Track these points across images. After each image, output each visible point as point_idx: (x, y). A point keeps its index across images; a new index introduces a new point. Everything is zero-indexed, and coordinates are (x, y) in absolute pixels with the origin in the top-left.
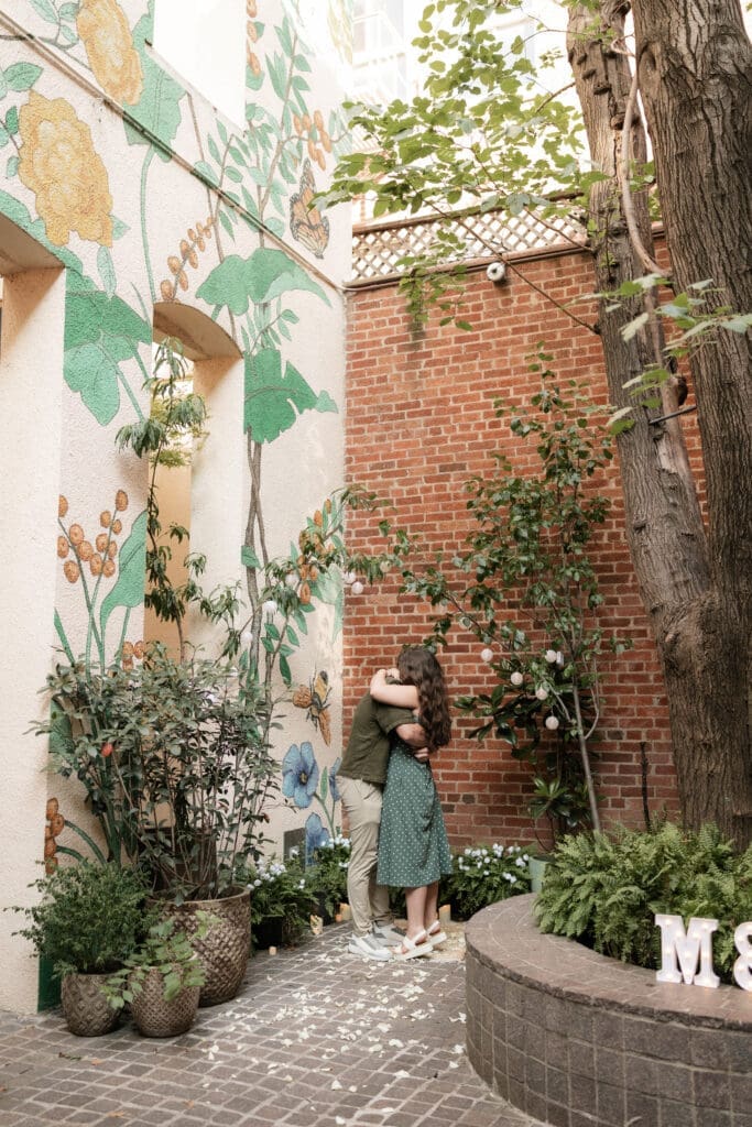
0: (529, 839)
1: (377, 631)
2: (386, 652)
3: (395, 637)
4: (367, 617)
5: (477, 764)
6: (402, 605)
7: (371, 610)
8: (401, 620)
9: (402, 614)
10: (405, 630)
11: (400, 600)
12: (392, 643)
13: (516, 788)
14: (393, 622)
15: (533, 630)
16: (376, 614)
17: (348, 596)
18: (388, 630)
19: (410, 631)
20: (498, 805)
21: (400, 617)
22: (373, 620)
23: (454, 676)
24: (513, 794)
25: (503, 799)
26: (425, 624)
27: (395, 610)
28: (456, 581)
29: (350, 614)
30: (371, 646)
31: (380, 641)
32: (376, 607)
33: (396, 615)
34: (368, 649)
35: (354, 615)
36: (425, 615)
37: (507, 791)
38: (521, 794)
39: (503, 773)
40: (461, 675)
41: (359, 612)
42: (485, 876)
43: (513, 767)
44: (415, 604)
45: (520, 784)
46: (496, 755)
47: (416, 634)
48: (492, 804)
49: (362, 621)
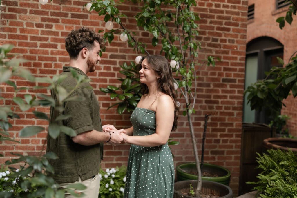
0: (119, 162)
1: (25, 38)
2: (31, 52)
3: (38, 43)
4: (18, 28)
6: (44, 23)
7: (21, 24)
8: (43, 32)
9: (44, 29)
10: (46, 39)
11: (43, 20)
12: (37, 47)
14: (37, 33)
15: (128, 48)
16: (25, 26)
17: (3, 12)
18: (33, 38)
19: (50, 40)
21: (42, 31)
22: (22, 31)
26: (60, 37)
27: (39, 26)
28: (82, 13)
29: (5, 24)
30: (20, 47)
31: (27, 45)
32: (25, 22)
33: (40, 29)
34: (18, 49)
35: (8, 26)
36: (60, 31)
41: (11, 23)
42: (110, 192)
44: (54, 24)
47: (53, 43)
49: (14, 30)
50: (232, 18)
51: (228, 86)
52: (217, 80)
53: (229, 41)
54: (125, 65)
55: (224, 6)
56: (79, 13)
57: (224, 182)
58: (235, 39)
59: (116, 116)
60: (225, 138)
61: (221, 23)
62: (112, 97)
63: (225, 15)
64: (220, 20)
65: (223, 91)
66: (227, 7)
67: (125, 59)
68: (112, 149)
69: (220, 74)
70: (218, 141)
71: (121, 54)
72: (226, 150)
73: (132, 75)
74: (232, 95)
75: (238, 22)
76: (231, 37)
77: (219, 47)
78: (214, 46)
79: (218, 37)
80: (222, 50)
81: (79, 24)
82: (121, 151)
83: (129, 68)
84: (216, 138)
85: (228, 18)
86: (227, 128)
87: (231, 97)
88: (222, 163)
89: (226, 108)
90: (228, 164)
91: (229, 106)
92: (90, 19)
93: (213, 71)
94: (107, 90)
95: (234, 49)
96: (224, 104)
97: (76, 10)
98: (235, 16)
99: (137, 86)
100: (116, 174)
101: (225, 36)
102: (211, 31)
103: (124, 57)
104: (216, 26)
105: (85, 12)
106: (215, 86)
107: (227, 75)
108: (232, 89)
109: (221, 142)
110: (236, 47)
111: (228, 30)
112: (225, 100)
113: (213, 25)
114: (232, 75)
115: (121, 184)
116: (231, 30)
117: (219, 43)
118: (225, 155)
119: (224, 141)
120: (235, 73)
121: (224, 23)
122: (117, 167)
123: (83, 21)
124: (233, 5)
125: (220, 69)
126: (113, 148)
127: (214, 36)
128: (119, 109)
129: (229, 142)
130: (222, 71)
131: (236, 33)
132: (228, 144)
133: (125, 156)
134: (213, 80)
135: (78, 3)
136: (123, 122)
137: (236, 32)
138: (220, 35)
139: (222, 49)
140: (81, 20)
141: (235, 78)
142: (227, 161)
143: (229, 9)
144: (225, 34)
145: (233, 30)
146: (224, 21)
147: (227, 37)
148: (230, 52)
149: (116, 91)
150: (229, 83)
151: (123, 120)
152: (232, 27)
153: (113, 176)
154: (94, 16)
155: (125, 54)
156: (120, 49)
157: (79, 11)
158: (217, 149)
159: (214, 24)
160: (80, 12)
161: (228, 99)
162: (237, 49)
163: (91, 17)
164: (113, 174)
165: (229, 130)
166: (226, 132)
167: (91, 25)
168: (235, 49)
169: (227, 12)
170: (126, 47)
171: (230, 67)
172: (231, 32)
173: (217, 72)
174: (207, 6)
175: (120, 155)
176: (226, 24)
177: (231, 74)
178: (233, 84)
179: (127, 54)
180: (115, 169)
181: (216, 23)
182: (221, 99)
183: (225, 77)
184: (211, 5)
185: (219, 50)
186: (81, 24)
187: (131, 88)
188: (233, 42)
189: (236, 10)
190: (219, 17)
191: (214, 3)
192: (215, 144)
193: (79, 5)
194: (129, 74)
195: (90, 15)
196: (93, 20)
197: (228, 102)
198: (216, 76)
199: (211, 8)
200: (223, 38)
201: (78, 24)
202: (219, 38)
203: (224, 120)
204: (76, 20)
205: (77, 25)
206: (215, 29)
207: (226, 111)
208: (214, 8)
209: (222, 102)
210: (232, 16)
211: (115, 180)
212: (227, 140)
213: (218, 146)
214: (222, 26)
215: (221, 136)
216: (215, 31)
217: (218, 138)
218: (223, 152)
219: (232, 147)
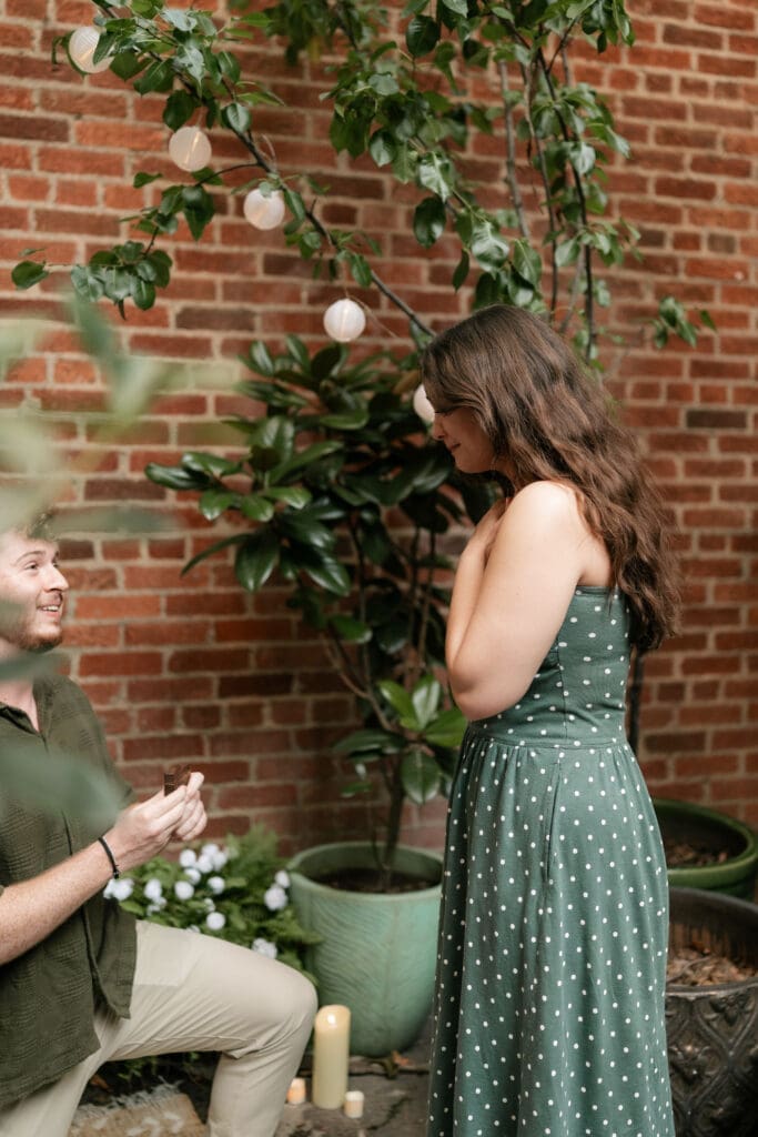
0: (235, 812)
5: (93, 631)
13: (204, 685)
15: (261, 277)
20: (151, 734)
23: (28, 387)
24: (194, 703)
25: (166, 718)
28: (39, 113)
37: (177, 698)
38: (216, 701)
39: (167, 651)
40: (51, 384)
43: (198, 633)
45: (214, 676)
46: (150, 605)
48: (135, 733)
50: (719, 139)
51: (713, 444)
52: (666, 417)
53: (713, 241)
54: (260, 354)
55: (687, 86)
56: (23, 113)
57: (739, 888)
58: (737, 234)
59: (216, 596)
60: (707, 677)
61: (674, 163)
62: (211, 508)
63: (690, 124)
64: (670, 149)
65: (694, 468)
66: (700, 88)
67: (250, 328)
68: (200, 753)
69: (678, 393)
70: (674, 692)
71: (232, 306)
72: (710, 729)
73: (293, 399)
74: (732, 481)
75: (747, 158)
76: (719, 224)
77: (669, 269)
78: (650, 265)
79: (661, 227)
80: (682, 285)
81: (27, 166)
82: (243, 758)
83: (278, 367)
84: (667, 680)
85: (706, 141)
86: (712, 633)
87: (727, 494)
88: (696, 791)
89: (708, 543)
90: (721, 791)
91: (718, 531)
92: (80, 142)
93: (648, 379)
94: (182, 474)
95: (732, 278)
96: (698, 525)
97: (12, 99)
98: (736, 132)
99: (328, 450)
100: (226, 871)
101: (693, 221)
102: (634, 198)
103: (242, 321)
104: (653, 174)
105: (54, 109)
106: (660, 443)
107: (707, 395)
108: (729, 457)
109: (689, 693)
110: (743, 268)
111: (707, 192)
112: (702, 506)
113: (640, 171)
114: (730, 394)
115: (255, 925)
116: (720, 192)
117: (668, 250)
118: (708, 752)
119: (706, 691)
120: (742, 383)
121: (687, 160)
122: (231, 838)
123: (43, 153)
124: (724, 79)
125: (674, 368)
126: (207, 746)
127: (648, 219)
128: (245, 563)
129: (721, 691)
130: (685, 378)
131: (740, 208)
132: (721, 700)
133: (263, 784)
134: (648, 417)
135: (16, 64)
136: (249, 623)
137: (740, 202)
138: (672, 216)
139: (683, 278)
140: (35, 146)
141: (742, 407)
142: (717, 777)
143: (709, 101)
144: (693, 210)
145: (730, 194)
146: (689, 154)
147: (702, 224)
148: (718, 293)
149: (226, 479)
150: (720, 432)
151: (250, 615)
152: (721, 181)
153: (217, 884)
154: (97, 128)
155: (248, 306)
156: (226, 285)
157: (26, 101)
158: (673, 727)
159: (646, 167)
160: (31, 107)
161: (716, 503)
162: (746, 276)
163: (81, 133)
164: (213, 874)
165: (723, 641)
166: (710, 650)
167: (86, 170)
168: (739, 276)
169: (702, 114)
170: (253, 273)
171: (718, 356)
172: (719, 204)
173: (664, 382)
174: (614, 82)
175: (240, 779)
176: (698, 165)
177: (722, 390)
178: (733, 432)
179: (257, 308)
180: (221, 848)
181: (652, 160)
182: (683, 500)
183: (697, 404)
184: (627, 80)
185: (671, 284)
186: (35, 164)
187: (298, 463)
188: (727, 245)
189: (739, 105)
190: (667, 136)
191: (644, 72)
192: (666, 705)
193: (20, 74)
194: (278, 395)
195: (78, 123)
196: (90, 148)
197: (714, 517)
198: (661, 402)
199: (631, 93)
200: (687, 227)
201: (18, 167)
202: (670, 230)
203: (700, 595)
204: (8, 148)
205: (18, 172)
206: (651, 187)
207: (706, 556)
208: (641, 92)
209: (689, 518)
210: (724, 131)
211: (227, 904)
212: (714, 686)
213: (676, 712)
214: (681, 176)
215: (690, 667)
216: (652, 196)
217: (677, 676)
218: (697, 740)
219: (734, 714)
